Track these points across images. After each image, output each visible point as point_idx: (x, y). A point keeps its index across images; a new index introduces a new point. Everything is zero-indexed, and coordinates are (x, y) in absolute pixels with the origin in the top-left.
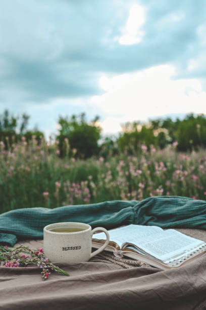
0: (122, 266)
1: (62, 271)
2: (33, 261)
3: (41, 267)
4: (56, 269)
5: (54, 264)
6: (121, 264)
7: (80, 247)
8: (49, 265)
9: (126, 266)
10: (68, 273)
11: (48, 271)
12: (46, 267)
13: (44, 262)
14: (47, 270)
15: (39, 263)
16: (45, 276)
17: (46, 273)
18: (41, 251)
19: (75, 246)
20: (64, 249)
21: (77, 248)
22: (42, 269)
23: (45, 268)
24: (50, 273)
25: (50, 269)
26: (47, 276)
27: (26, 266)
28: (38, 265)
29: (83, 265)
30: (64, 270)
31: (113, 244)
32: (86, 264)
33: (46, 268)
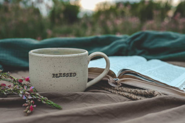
0: (127, 97)
1: (52, 103)
2: (14, 90)
3: (24, 98)
4: (44, 100)
5: (42, 95)
6: (126, 94)
7: (75, 74)
8: (35, 95)
9: (134, 96)
10: (61, 106)
11: (32, 103)
12: (30, 97)
13: (28, 92)
14: (32, 101)
15: (21, 92)
16: (29, 109)
17: (29, 105)
18: (28, 80)
19: (69, 72)
20: (55, 76)
21: (71, 75)
22: (25, 100)
23: (28, 99)
24: (35, 106)
25: (35, 100)
26: (31, 109)
27: (6, 96)
28: (21, 95)
29: (79, 96)
30: (54, 102)
31: (111, 74)
32: (83, 94)
33: (30, 100)
